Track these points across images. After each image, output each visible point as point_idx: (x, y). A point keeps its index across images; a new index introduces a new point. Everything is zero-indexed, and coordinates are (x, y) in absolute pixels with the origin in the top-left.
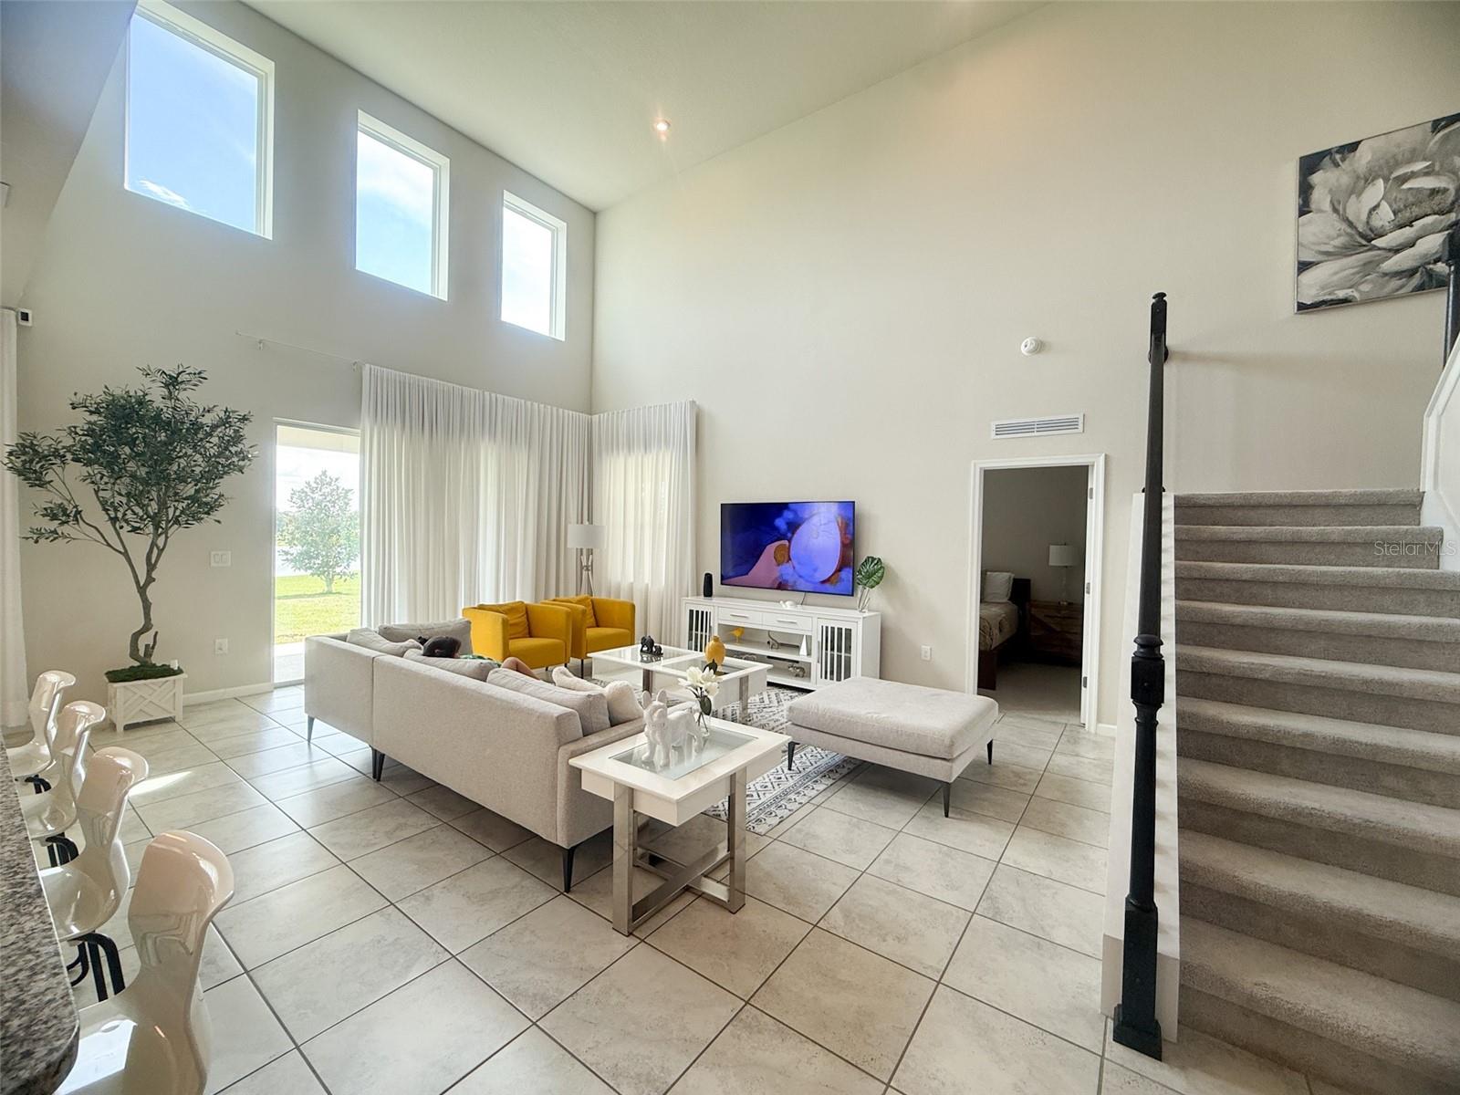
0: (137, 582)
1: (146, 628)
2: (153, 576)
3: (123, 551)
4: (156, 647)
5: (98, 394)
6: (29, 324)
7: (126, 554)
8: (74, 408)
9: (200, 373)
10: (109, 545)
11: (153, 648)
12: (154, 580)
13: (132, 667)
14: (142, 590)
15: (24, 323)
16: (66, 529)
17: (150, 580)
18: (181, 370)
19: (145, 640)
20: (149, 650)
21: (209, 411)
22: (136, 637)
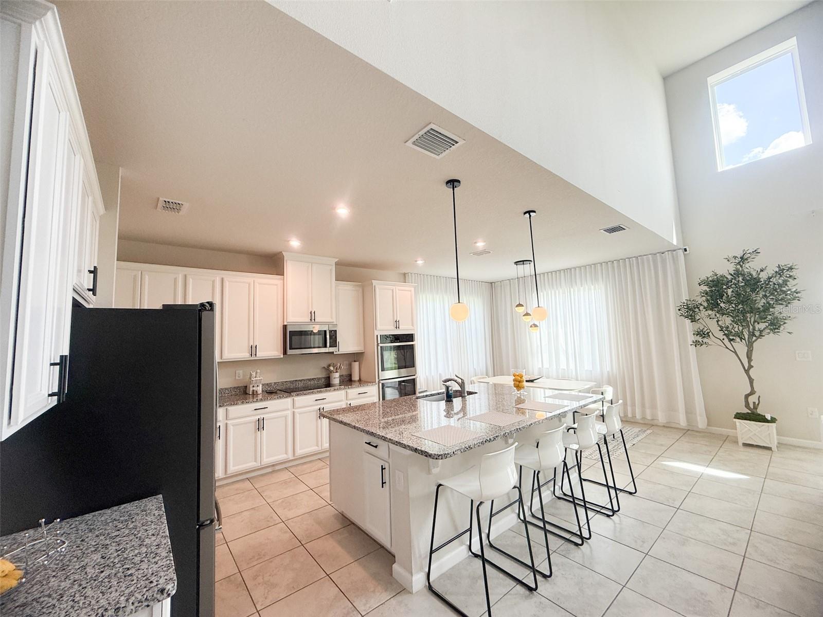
0: (744, 368)
1: (752, 393)
2: (752, 364)
3: (733, 350)
4: (760, 404)
5: (711, 277)
6: (688, 252)
7: (735, 352)
8: (700, 285)
9: (755, 251)
10: (727, 348)
11: (758, 404)
12: (752, 367)
13: (748, 413)
14: (747, 372)
15: (686, 253)
16: (705, 340)
17: (750, 367)
18: (744, 252)
19: (752, 399)
20: (755, 407)
21: (762, 271)
22: (747, 396)
